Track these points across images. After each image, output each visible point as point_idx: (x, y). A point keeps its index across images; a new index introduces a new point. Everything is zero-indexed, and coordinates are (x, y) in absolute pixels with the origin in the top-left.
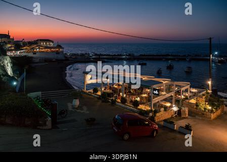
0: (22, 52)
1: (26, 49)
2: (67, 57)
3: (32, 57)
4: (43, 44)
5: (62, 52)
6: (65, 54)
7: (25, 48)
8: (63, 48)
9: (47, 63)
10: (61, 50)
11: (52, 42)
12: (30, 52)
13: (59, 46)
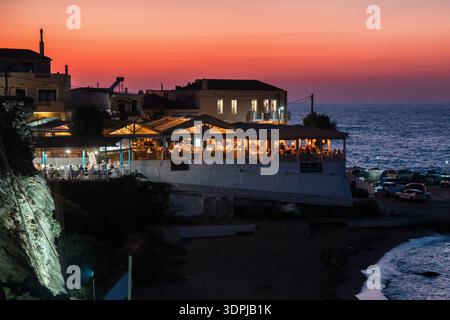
0: (114, 156)
1: (132, 137)
2: (363, 193)
3: (163, 188)
4: (227, 105)
5: (339, 158)
6: (357, 172)
7: (126, 131)
8: (344, 136)
9: (249, 227)
10: (330, 146)
11: (280, 95)
12: (153, 157)
13: (319, 125)
